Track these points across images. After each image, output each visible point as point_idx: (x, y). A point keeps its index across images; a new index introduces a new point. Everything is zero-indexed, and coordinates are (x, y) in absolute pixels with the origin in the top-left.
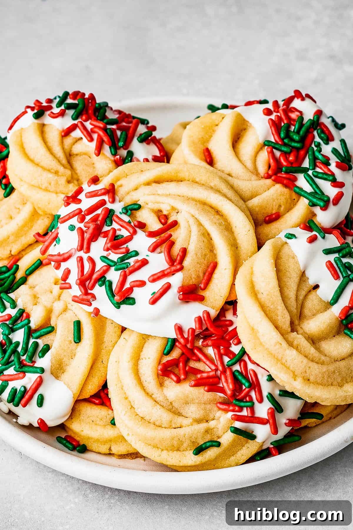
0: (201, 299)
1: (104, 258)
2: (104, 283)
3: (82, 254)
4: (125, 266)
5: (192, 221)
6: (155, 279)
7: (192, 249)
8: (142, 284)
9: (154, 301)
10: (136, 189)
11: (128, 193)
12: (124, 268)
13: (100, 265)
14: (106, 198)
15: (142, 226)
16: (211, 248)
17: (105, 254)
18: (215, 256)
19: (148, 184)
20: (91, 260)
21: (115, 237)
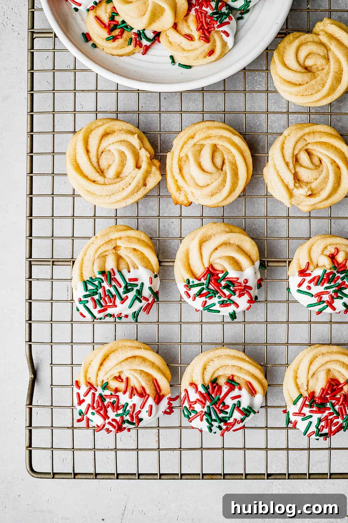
0: (163, 396)
1: (117, 415)
2: (125, 422)
3: (107, 421)
4: (128, 412)
5: (132, 372)
6: (142, 407)
7: (144, 385)
8: (140, 412)
9: (150, 414)
10: (97, 375)
11: (97, 380)
12: (128, 413)
13: (118, 419)
14: (92, 391)
15: (116, 390)
16: (148, 375)
17: (115, 413)
18: (151, 375)
19: (99, 369)
20: (114, 420)
21: (112, 404)
